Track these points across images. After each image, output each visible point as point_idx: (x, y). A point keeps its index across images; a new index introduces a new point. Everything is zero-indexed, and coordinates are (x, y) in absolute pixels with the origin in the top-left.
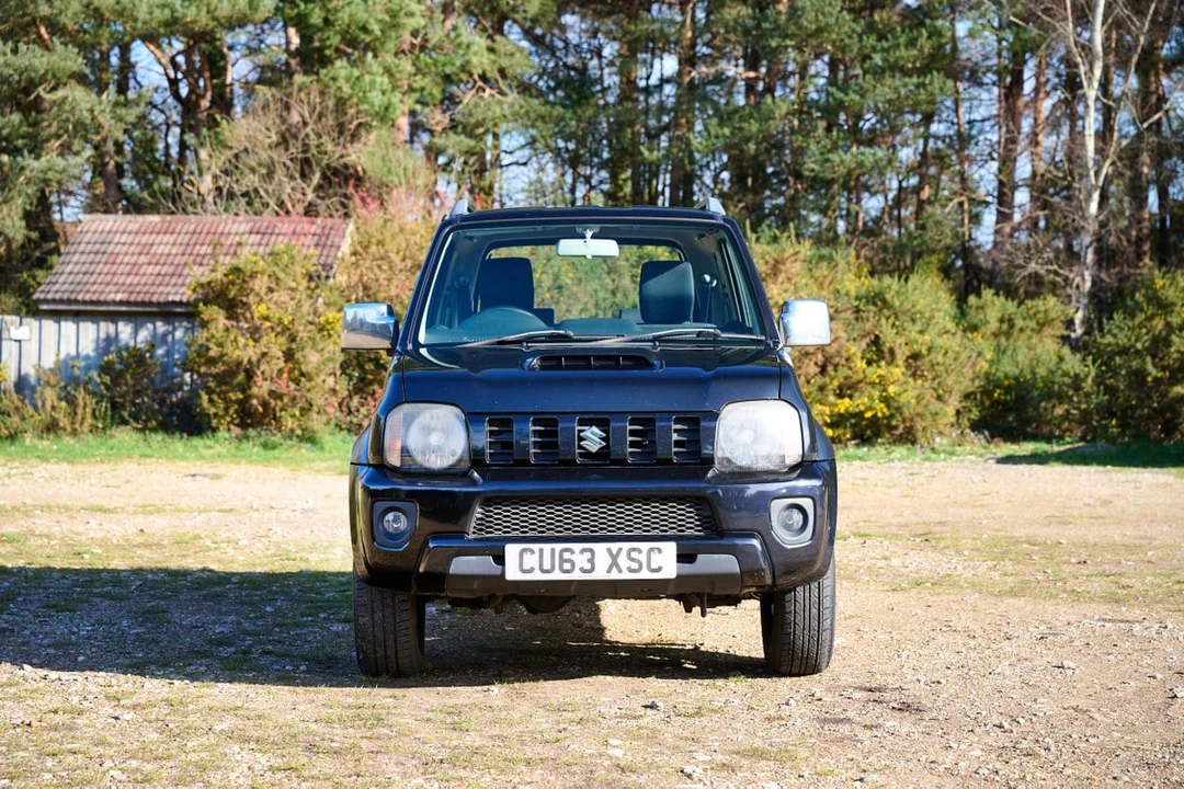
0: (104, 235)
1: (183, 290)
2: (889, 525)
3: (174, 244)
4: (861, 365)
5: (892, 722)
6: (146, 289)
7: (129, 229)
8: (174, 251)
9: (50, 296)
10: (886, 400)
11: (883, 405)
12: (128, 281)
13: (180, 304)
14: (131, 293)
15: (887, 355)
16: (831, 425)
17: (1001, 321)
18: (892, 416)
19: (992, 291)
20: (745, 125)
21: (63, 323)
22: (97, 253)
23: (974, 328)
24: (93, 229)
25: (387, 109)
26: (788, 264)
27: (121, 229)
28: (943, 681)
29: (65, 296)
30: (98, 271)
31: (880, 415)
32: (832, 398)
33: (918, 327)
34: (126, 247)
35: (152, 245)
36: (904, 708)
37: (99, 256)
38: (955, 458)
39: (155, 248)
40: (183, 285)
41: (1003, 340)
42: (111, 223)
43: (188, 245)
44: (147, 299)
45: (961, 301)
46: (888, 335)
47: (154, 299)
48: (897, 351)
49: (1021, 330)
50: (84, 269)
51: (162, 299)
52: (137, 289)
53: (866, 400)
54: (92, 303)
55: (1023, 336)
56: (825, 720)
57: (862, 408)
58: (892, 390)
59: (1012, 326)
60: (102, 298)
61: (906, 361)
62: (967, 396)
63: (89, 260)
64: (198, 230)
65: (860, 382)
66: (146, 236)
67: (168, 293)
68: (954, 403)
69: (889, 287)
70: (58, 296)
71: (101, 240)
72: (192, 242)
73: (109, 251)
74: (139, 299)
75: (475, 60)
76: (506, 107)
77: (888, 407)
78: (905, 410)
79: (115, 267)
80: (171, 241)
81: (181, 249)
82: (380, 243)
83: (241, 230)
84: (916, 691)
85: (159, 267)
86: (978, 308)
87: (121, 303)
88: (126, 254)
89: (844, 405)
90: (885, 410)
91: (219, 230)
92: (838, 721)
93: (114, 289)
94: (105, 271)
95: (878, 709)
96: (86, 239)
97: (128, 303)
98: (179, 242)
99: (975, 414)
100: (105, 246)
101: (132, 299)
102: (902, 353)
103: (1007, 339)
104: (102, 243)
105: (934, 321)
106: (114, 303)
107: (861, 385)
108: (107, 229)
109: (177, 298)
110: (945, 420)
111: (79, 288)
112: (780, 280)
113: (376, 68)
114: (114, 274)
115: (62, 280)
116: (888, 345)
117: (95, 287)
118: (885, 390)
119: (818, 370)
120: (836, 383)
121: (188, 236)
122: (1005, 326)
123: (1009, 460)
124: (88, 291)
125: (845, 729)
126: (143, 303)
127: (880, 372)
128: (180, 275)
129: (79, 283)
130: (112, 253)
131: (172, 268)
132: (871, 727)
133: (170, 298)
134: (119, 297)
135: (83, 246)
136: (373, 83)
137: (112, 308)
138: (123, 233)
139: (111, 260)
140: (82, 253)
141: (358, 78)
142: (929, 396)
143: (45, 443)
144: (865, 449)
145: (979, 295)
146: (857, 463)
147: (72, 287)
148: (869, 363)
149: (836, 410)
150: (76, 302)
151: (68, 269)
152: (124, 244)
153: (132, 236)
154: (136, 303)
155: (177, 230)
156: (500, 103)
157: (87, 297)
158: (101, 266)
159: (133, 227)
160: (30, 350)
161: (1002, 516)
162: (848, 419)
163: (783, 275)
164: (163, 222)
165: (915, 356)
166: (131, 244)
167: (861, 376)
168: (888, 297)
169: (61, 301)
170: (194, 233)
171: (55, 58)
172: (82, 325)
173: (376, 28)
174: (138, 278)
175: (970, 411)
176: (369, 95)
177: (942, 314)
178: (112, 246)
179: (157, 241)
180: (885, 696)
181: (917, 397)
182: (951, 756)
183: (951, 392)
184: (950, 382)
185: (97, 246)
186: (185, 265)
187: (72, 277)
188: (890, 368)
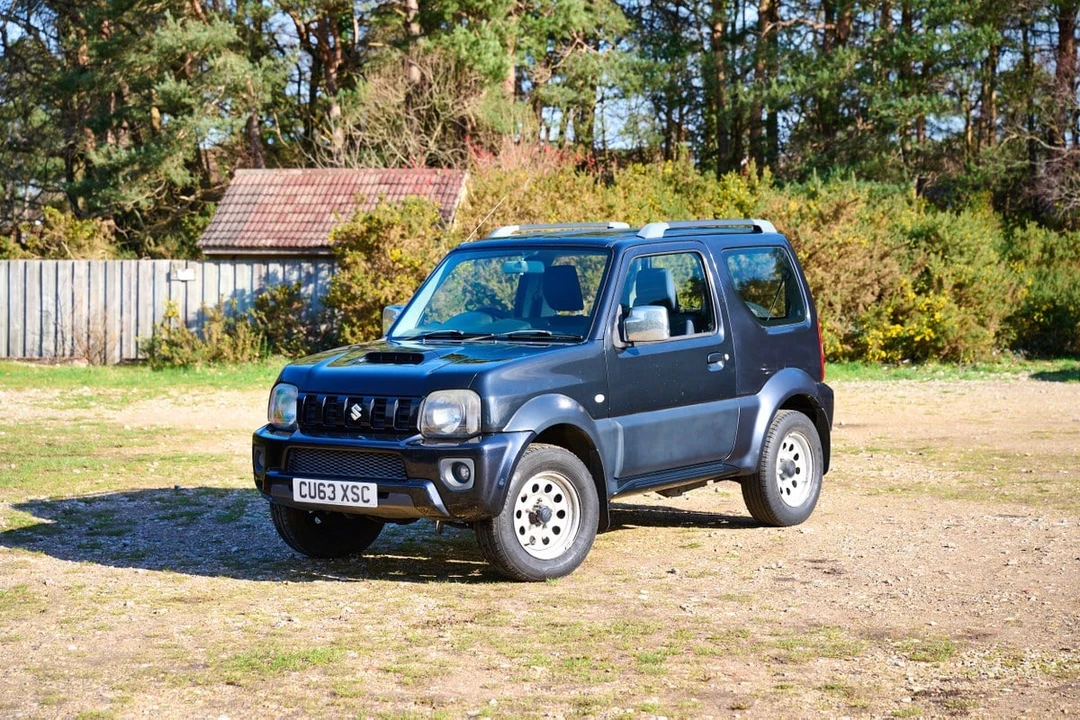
0: (255, 187)
1: (323, 235)
2: (900, 441)
3: (315, 195)
4: (911, 295)
5: (820, 580)
6: (292, 234)
7: (275, 182)
8: (314, 201)
9: (211, 243)
10: (933, 326)
11: (930, 330)
12: (276, 229)
13: (322, 247)
14: (279, 239)
15: (936, 284)
16: (884, 348)
17: (1044, 251)
18: (938, 339)
19: (1036, 223)
20: (819, 73)
21: (222, 265)
22: (249, 204)
23: (1018, 258)
24: (244, 182)
25: (499, 68)
26: (848, 209)
27: (269, 182)
28: (865, 556)
29: (224, 243)
30: (250, 219)
31: (927, 339)
32: (886, 324)
33: (964, 260)
34: (273, 198)
35: (296, 195)
36: (833, 572)
37: (251, 206)
38: (992, 375)
39: (298, 198)
40: (323, 231)
41: (1044, 268)
42: (260, 176)
43: (326, 195)
44: (293, 244)
45: (1008, 235)
46: (937, 266)
47: (299, 244)
48: (945, 281)
49: (1062, 258)
50: (238, 219)
51: (306, 244)
52: (285, 235)
53: (915, 325)
54: (247, 248)
55: (1064, 264)
56: (779, 579)
57: (912, 333)
58: (938, 316)
59: (1052, 255)
60: (255, 244)
61: (952, 290)
62: (1008, 320)
63: (243, 210)
64: (335, 182)
65: (911, 309)
66: (291, 188)
67: (311, 239)
68: (995, 326)
69: (941, 223)
70: (218, 243)
71: (252, 192)
72: (330, 192)
73: (259, 201)
74: (287, 244)
75: (575, 20)
76: (601, 61)
77: (935, 332)
78: (950, 333)
79: (265, 216)
80: (312, 192)
81: (321, 199)
82: (496, 194)
83: (372, 182)
84: (844, 563)
85: (302, 215)
86: (1022, 239)
87: (272, 248)
88: (274, 204)
89: (896, 330)
90: (932, 335)
91: (353, 182)
92: (786, 580)
93: (265, 235)
94: (257, 219)
95: (815, 572)
96: (239, 192)
97: (277, 248)
98: (318, 193)
99: (1013, 336)
100: (256, 197)
101: (280, 244)
102: (948, 283)
103: (1048, 267)
104: (253, 195)
105: (979, 254)
106: (266, 248)
107: (912, 312)
108: (257, 182)
109: (319, 243)
110: (986, 341)
111: (235, 235)
112: (841, 221)
113: (489, 33)
114: (265, 222)
115: (220, 228)
116: (936, 276)
117: (249, 234)
118: (933, 316)
119: (874, 298)
120: (890, 310)
121: (326, 187)
122: (1046, 256)
123: (1042, 376)
124: (243, 238)
125: (788, 584)
126: (290, 248)
127: (928, 301)
128: (321, 222)
129: (235, 231)
130: (261, 204)
131: (314, 216)
132: (805, 583)
133: (313, 243)
134: (269, 243)
135: (236, 197)
136: (487, 47)
137: (264, 252)
138: (270, 185)
139: (261, 210)
140: (237, 204)
141: (474, 43)
142: (971, 320)
143: (211, 370)
144: (914, 368)
145: (1024, 228)
146: (904, 381)
147: (229, 234)
148: (919, 293)
149: (889, 335)
150: (233, 247)
151: (225, 219)
152: (272, 195)
153: (278, 188)
154: (284, 248)
155: (317, 182)
156: (596, 57)
157: (243, 243)
158: (253, 215)
159: (279, 180)
160: (195, 288)
162: (900, 343)
163: (845, 217)
164: (304, 175)
165: (959, 286)
166: (278, 195)
167: (912, 304)
168: (940, 232)
169: (221, 247)
170: (331, 184)
172: (237, 266)
174: (284, 225)
175: (1009, 332)
176: (483, 57)
177: (986, 247)
178: (262, 197)
179: (300, 192)
180: (823, 565)
181: (961, 322)
182: (847, 599)
183: (991, 317)
184: (990, 307)
185: (249, 197)
186: (325, 213)
187: (229, 225)
188: (937, 297)
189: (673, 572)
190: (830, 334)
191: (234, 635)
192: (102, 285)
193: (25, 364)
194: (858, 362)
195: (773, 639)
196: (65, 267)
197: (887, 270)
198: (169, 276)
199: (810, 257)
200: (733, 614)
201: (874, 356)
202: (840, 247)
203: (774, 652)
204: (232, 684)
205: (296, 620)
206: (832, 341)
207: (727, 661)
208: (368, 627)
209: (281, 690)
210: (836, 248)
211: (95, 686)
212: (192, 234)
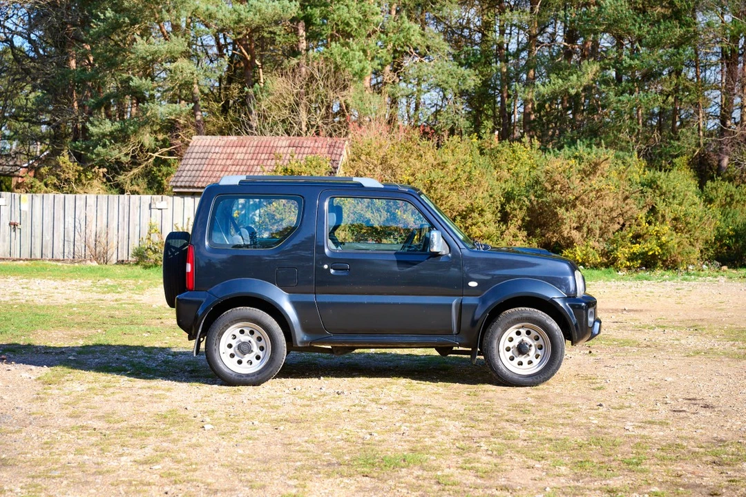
0: (205, 148)
2: (674, 321)
3: (246, 153)
4: (645, 225)
5: (702, 412)
7: (219, 144)
8: (246, 158)
9: (179, 184)
11: (658, 248)
12: (221, 176)
15: (660, 219)
16: (628, 260)
17: (726, 196)
18: (663, 254)
19: (721, 178)
21: (185, 198)
22: (202, 159)
23: (711, 201)
24: (198, 144)
25: (362, 70)
26: (602, 166)
27: (215, 144)
28: (721, 396)
29: (187, 184)
30: (204, 169)
31: (657, 253)
32: (629, 244)
33: (677, 201)
34: (218, 155)
35: (232, 154)
36: (706, 406)
37: (204, 160)
38: (700, 278)
39: (235, 155)
41: (727, 207)
42: (209, 140)
43: (254, 154)
45: (702, 185)
46: (661, 207)
48: (666, 215)
49: (738, 202)
50: (196, 168)
53: (648, 245)
55: (739, 206)
56: (674, 411)
57: (646, 249)
58: (664, 239)
59: (732, 200)
61: (671, 221)
62: (707, 242)
63: (198, 163)
64: (259, 145)
65: (645, 234)
66: (230, 148)
68: (700, 245)
69: (659, 177)
70: (183, 184)
71: (204, 150)
72: (256, 152)
73: (209, 157)
75: (412, 39)
76: (430, 68)
77: (662, 249)
78: (671, 250)
79: (214, 167)
80: (244, 151)
81: (250, 156)
82: (368, 154)
83: (284, 145)
84: (710, 401)
85: (239, 167)
86: (712, 188)
89: (637, 248)
90: (660, 251)
91: (271, 145)
92: (680, 411)
93: (214, 179)
94: (208, 169)
95: (696, 407)
96: (195, 151)
98: (248, 152)
99: (711, 252)
100: (207, 154)
102: (670, 216)
103: (730, 207)
104: (205, 153)
105: (687, 197)
107: (646, 236)
108: (207, 144)
110: (694, 256)
111: (194, 179)
112: (597, 175)
113: (355, 47)
114: (214, 171)
115: (184, 175)
116: (660, 212)
117: (204, 178)
118: (659, 239)
119: (619, 226)
120: (631, 235)
121: (253, 148)
122: (728, 199)
124: (200, 181)
125: (682, 414)
127: (656, 228)
128: (251, 171)
129: (194, 176)
130: (211, 159)
131: (246, 167)
132: (694, 414)
135: (194, 154)
136: (354, 56)
138: (216, 147)
139: (211, 163)
140: (194, 159)
141: (345, 53)
142: (685, 242)
144: (649, 273)
145: (713, 180)
146: (644, 282)
147: (190, 179)
148: (650, 223)
149: (632, 251)
150: (194, 187)
151: (187, 168)
152: (217, 153)
153: (221, 149)
155: (247, 145)
156: (427, 66)
157: (200, 185)
158: (205, 166)
159: (222, 143)
160: (167, 214)
161: (733, 316)
162: (639, 256)
163: (599, 172)
164: (239, 140)
165: (677, 219)
166: (222, 153)
167: (645, 231)
168: (659, 183)
169: (185, 187)
170: (257, 146)
171: (172, 45)
172: (196, 200)
173: (354, 24)
174: (227, 173)
175: (709, 250)
176: (352, 62)
177: (691, 193)
178: (211, 154)
179: (236, 151)
180: (698, 402)
181: (678, 243)
182: (729, 424)
183: (697, 240)
184: (697, 234)
185: (203, 154)
186: (253, 165)
187: (190, 173)
188: (662, 226)
189: (601, 405)
190: (592, 250)
191: (341, 443)
192: (105, 211)
193: (55, 263)
194: (612, 269)
195: (702, 450)
196: (80, 199)
197: (628, 207)
198: (150, 205)
199: (577, 198)
200: (662, 433)
201: (621, 264)
202: (598, 191)
203: (710, 458)
204: (367, 476)
205: (375, 434)
206: (594, 254)
207: (682, 463)
208: (426, 439)
209: (403, 480)
210: (594, 193)
211: (276, 477)
212: (159, 178)
